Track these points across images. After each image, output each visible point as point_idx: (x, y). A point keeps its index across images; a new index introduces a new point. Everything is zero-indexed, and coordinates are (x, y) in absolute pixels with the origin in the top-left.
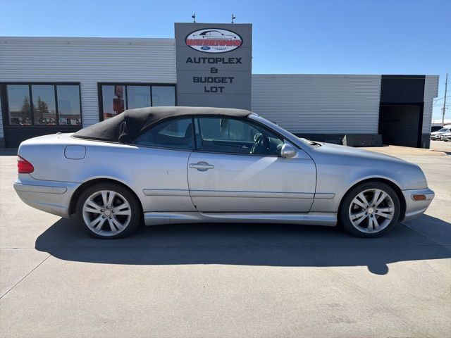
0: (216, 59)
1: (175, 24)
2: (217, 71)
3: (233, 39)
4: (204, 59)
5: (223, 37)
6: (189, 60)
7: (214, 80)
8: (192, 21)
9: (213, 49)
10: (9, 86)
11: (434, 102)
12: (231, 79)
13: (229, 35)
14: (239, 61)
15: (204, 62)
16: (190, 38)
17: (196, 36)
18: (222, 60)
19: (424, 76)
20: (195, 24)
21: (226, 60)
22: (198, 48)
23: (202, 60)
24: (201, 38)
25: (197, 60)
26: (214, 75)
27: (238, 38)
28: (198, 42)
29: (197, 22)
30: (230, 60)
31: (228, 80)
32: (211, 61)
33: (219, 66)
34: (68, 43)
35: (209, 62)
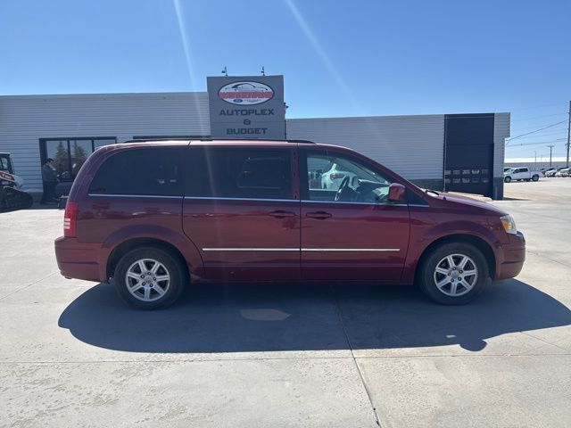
0: (249, 111)
1: (208, 78)
2: (250, 122)
3: (265, 91)
4: (237, 111)
5: (256, 89)
6: (222, 112)
7: (247, 131)
8: (224, 75)
9: (245, 102)
10: (48, 142)
11: (506, 143)
12: (264, 129)
13: (260, 87)
14: (271, 112)
15: (237, 114)
16: (223, 90)
17: (229, 89)
18: (255, 112)
19: (493, 114)
20: (227, 77)
21: (259, 112)
22: (231, 100)
23: (235, 113)
24: (233, 90)
25: (230, 113)
26: (247, 127)
27: (270, 90)
28: (230, 95)
29: (229, 75)
30: (263, 112)
31: (262, 131)
32: (244, 113)
33: (251, 117)
34: (105, 99)
35: (242, 114)
